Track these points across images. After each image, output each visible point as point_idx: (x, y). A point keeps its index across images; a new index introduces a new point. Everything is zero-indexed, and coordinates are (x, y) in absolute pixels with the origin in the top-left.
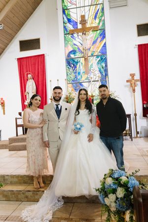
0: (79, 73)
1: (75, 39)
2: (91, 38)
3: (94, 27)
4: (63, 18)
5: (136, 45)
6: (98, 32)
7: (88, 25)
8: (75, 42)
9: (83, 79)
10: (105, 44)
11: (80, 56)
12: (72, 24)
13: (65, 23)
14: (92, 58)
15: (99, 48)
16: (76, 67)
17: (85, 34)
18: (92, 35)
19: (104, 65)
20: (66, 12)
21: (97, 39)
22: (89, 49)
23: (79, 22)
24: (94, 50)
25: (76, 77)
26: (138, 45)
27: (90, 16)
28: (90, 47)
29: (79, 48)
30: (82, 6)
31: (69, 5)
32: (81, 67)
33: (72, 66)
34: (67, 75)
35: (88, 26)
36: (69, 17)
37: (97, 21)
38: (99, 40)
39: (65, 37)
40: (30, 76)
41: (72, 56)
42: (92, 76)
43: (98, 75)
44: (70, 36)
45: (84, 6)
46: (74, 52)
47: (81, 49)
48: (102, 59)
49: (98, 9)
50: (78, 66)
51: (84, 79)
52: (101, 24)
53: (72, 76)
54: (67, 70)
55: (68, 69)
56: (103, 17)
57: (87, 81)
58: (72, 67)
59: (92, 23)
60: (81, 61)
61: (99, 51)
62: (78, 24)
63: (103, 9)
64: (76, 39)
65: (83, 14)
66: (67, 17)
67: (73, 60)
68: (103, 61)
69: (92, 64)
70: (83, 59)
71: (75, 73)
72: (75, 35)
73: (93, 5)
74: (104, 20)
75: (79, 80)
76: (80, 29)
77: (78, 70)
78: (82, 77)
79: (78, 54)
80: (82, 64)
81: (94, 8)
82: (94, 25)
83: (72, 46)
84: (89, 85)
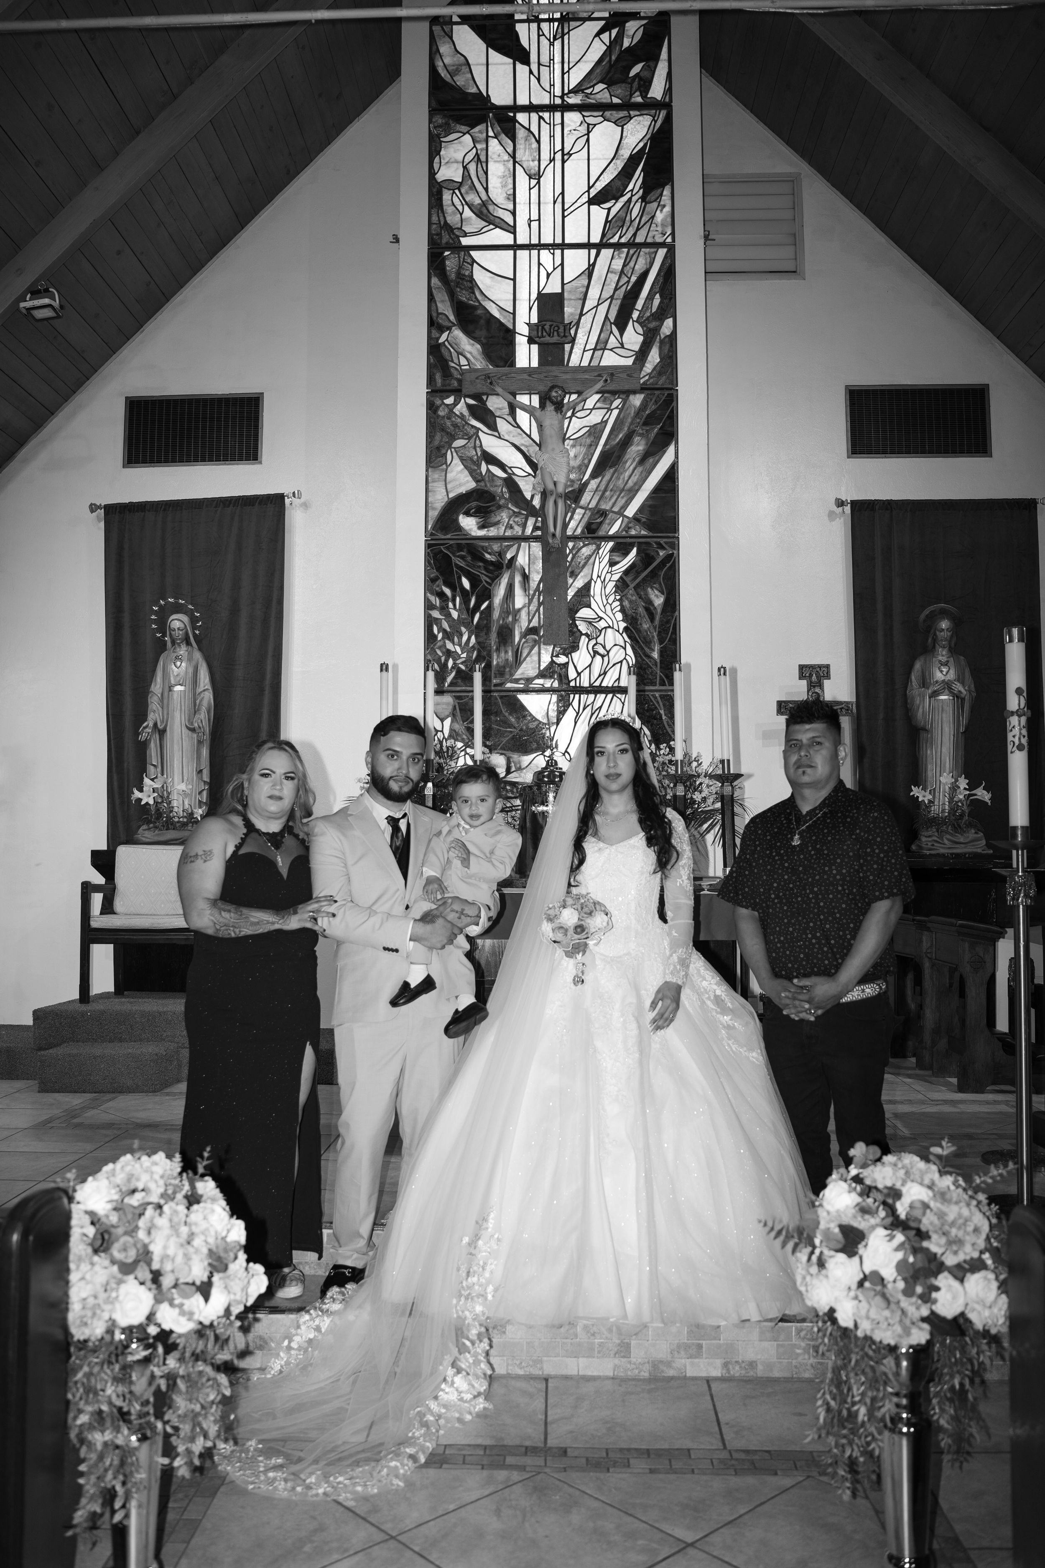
0: (505, 635)
1: (493, 427)
2: (595, 431)
3: (613, 371)
4: (431, 298)
5: (840, 503)
6: (637, 400)
7: (578, 356)
8: (489, 442)
9: (528, 669)
10: (671, 477)
11: (518, 531)
12: (482, 333)
13: (441, 329)
14: (586, 551)
15: (633, 492)
16: (486, 595)
17: (559, 407)
18: (596, 418)
19: (658, 600)
20: (451, 264)
21: (626, 443)
22: (574, 496)
23: (522, 328)
24: (606, 506)
25: (483, 654)
26: (854, 503)
27: (590, 303)
28: (583, 487)
29: (511, 484)
30: (547, 239)
31: (473, 222)
32: (520, 600)
33: (466, 583)
34: (430, 638)
35: (574, 361)
36: (463, 297)
37: (633, 337)
38: (638, 447)
39: (432, 408)
40: (179, 621)
41: (469, 524)
42: (581, 657)
43: (617, 655)
44: (461, 408)
45: (563, 246)
46: (480, 501)
47: (527, 487)
48: (645, 558)
49: (640, 266)
50: (500, 592)
51: (533, 673)
52: (654, 357)
53: (461, 647)
54: (429, 606)
55: (437, 602)
56: (669, 322)
57: (548, 683)
58: (466, 596)
59: (601, 346)
60: (522, 560)
61: (631, 511)
62: (521, 342)
63: (668, 274)
64: (501, 425)
65: (553, 287)
66: (452, 295)
67: (472, 549)
68: (654, 575)
69: (587, 587)
70: (537, 548)
71: (482, 630)
72: (496, 403)
73: (617, 246)
74: (672, 338)
75: (501, 673)
76: (529, 371)
77: (496, 614)
78: (518, 661)
79: (504, 516)
80: (526, 578)
81: (618, 264)
82: (610, 359)
83: (472, 466)
84: (561, 713)
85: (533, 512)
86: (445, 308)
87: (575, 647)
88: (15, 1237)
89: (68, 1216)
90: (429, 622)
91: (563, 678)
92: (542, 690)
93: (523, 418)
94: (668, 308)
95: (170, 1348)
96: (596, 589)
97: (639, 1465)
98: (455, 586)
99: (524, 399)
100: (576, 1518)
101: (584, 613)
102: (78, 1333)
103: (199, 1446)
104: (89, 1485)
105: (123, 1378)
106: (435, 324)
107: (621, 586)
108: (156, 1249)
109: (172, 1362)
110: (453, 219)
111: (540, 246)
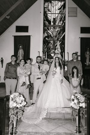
0: (50, 49)
2: (58, 31)
3: (60, 25)
5: (80, 38)
6: (62, 28)
7: (57, 24)
8: (49, 31)
9: (52, 52)
10: (65, 35)
12: (48, 21)
14: (57, 41)
15: (61, 36)
16: (48, 45)
17: (55, 28)
18: (58, 30)
19: (63, 46)
20: (45, 15)
21: (61, 32)
22: (56, 36)
24: (59, 38)
25: (48, 50)
26: (81, 38)
27: (58, 19)
29: (50, 35)
32: (51, 46)
34: (43, 49)
36: (47, 18)
37: (62, 22)
38: (62, 32)
39: (44, 28)
40: (21, 47)
41: (47, 39)
42: (56, 51)
44: (46, 28)
45: (56, 14)
46: (48, 37)
47: (52, 36)
48: (62, 42)
49: (62, 16)
50: (49, 45)
52: (63, 24)
53: (46, 50)
54: (43, 46)
59: (59, 23)
60: (51, 42)
61: (61, 38)
62: (52, 22)
63: (65, 16)
65: (55, 17)
67: (47, 41)
68: (63, 44)
70: (53, 41)
71: (48, 48)
72: (49, 28)
73: (60, 14)
74: (65, 22)
75: (49, 52)
76: (52, 25)
77: (49, 47)
78: (51, 51)
79: (50, 38)
80: (52, 44)
81: (60, 15)
82: (59, 24)
83: (47, 33)
84: (54, 56)
85: (52, 38)
86: (45, 19)
87: (56, 50)
88: (5, 99)
89: (10, 98)
90: (43, 47)
91: (55, 53)
92: (53, 54)
93: (52, 29)
94: (65, 20)
95: (18, 109)
96: (58, 45)
97: (57, 120)
98: (45, 44)
99: (52, 28)
100: (52, 124)
101: (57, 47)
102: (10, 107)
103: (20, 117)
104: (11, 120)
105: (14, 111)
106: (44, 20)
107: (60, 45)
108: (17, 100)
109: (18, 110)
110: (46, 11)
111: (54, 14)
